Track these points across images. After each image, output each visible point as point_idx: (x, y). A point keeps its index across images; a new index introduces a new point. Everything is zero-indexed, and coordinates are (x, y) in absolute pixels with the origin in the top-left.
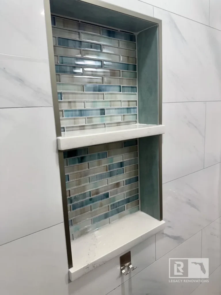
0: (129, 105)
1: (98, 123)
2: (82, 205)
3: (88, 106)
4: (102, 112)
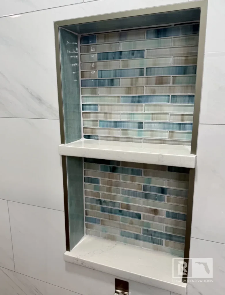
0: (182, 120)
1: (135, 137)
2: (111, 211)
3: (124, 118)
4: (140, 125)
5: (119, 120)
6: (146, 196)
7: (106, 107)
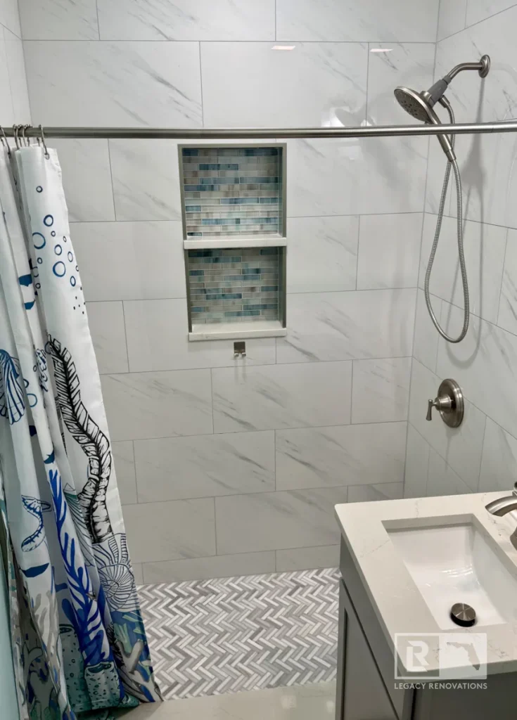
0: (268, 215)
1: (234, 230)
2: (215, 298)
3: (224, 216)
4: (238, 221)
5: (219, 218)
6: (245, 278)
7: (208, 208)
